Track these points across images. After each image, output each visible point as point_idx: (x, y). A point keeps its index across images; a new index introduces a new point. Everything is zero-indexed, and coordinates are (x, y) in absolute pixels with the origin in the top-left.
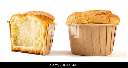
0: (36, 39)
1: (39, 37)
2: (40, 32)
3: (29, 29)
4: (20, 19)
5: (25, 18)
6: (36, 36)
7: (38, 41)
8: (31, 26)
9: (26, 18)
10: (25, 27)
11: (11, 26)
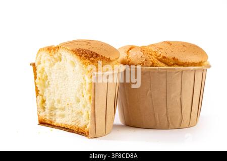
0: (78, 101)
1: (83, 98)
2: (84, 86)
3: (65, 79)
4: (49, 57)
5: (56, 56)
6: (77, 96)
7: (81, 106)
8: (67, 72)
9: (59, 55)
10: (58, 74)
11: (37, 72)
